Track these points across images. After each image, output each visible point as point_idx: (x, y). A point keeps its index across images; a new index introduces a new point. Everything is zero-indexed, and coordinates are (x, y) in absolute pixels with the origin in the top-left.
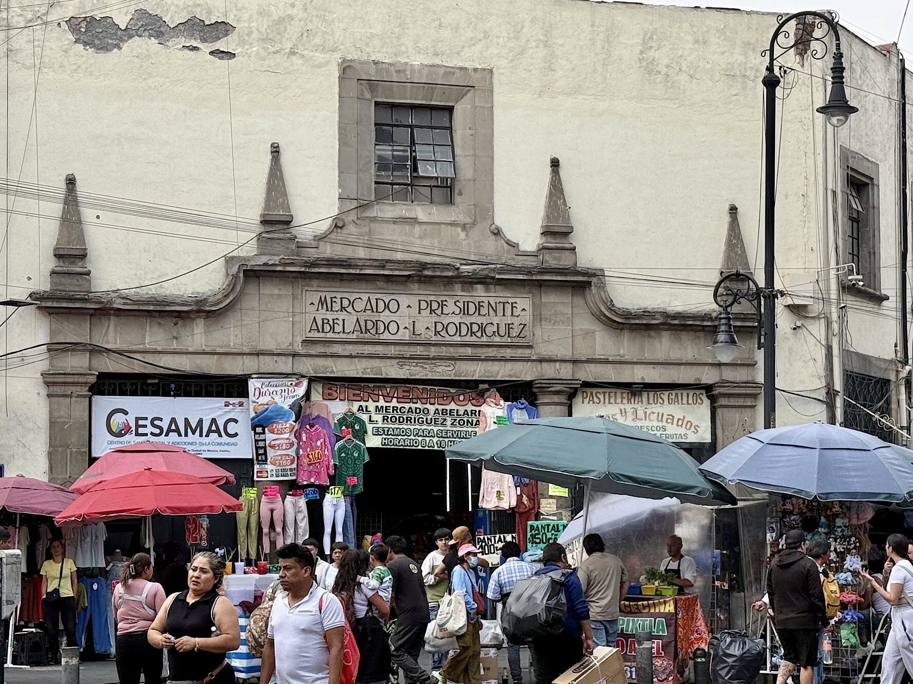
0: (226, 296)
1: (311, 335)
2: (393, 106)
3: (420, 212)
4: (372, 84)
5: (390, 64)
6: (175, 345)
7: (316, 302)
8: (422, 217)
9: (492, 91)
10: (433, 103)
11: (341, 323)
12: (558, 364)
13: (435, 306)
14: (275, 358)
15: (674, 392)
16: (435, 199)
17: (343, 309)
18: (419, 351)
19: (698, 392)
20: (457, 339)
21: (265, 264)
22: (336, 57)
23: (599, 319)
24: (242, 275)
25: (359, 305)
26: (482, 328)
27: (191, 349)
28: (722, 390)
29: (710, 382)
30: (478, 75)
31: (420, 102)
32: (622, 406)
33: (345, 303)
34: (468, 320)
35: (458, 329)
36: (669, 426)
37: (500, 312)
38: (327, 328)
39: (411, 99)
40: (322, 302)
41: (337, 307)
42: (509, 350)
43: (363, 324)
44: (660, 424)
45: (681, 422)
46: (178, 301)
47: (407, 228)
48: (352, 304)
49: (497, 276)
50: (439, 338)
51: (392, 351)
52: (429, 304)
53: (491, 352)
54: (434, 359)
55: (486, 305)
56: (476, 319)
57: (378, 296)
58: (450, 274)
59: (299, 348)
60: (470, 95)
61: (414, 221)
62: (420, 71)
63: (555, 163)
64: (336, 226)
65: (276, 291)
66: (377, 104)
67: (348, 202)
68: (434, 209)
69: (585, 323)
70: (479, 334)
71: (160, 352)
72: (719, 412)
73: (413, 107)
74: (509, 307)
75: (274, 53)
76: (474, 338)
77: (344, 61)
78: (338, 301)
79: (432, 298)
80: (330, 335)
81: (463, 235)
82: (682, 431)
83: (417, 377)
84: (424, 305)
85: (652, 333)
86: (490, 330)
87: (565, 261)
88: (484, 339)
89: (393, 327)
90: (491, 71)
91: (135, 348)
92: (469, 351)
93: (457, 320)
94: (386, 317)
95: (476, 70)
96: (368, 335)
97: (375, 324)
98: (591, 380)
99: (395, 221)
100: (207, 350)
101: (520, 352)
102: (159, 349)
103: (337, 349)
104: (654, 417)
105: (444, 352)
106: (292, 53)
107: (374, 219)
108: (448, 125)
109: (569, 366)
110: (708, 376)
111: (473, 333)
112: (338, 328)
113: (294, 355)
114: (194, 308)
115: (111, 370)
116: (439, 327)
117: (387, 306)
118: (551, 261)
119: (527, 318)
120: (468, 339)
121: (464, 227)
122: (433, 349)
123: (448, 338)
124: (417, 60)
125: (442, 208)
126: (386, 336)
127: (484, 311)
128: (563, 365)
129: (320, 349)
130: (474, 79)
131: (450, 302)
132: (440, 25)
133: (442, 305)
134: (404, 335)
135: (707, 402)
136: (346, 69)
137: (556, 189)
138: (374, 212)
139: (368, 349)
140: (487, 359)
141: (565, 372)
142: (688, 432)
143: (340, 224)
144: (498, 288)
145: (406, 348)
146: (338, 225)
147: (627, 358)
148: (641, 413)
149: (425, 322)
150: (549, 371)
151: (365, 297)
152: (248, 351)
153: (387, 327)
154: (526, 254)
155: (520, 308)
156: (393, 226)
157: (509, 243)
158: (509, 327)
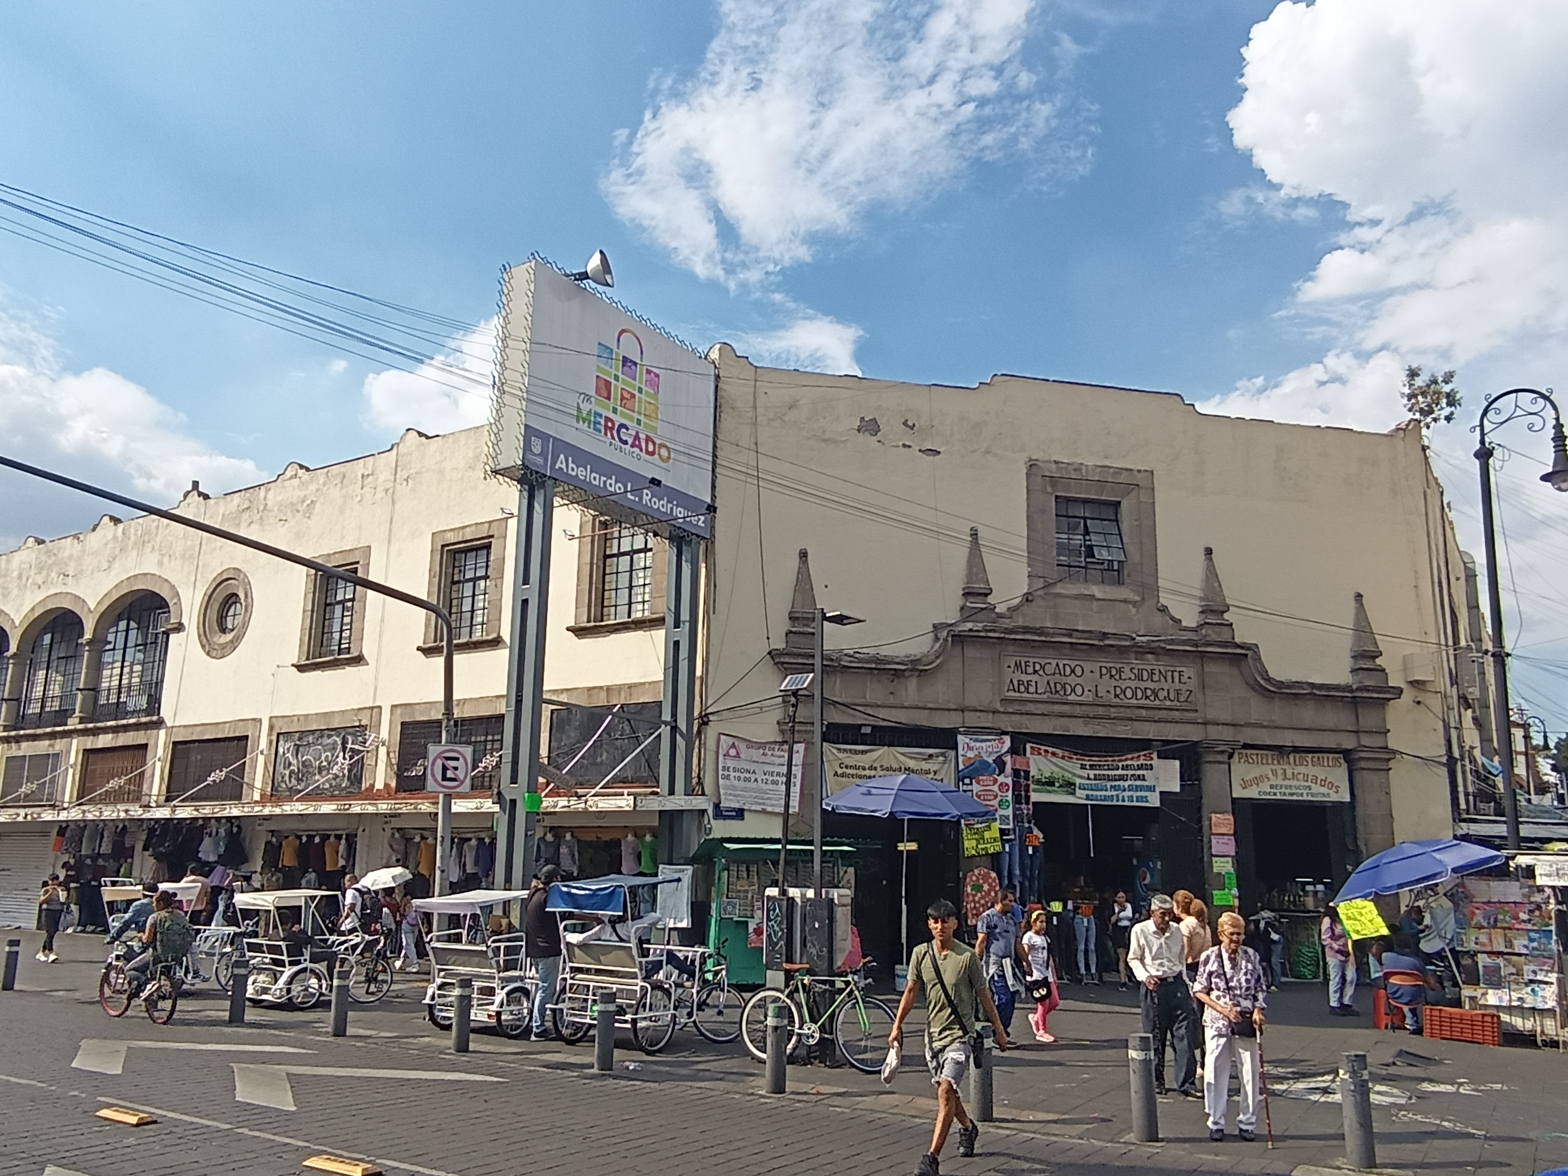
0: (937, 658)
1: (1009, 694)
2: (1069, 500)
3: (1096, 590)
4: (1053, 480)
5: (1068, 464)
6: (891, 700)
7: (1013, 665)
8: (1098, 595)
9: (1153, 489)
10: (1103, 498)
11: (1033, 684)
12: (1220, 727)
13: (1114, 672)
14: (978, 714)
15: (1316, 755)
16: (1105, 580)
17: (1035, 672)
18: (1101, 711)
19: (1337, 756)
20: (1134, 701)
21: (971, 630)
22: (1024, 457)
23: (1252, 688)
24: (950, 639)
25: (1049, 669)
26: (1155, 693)
27: (906, 704)
28: (1363, 755)
29: (1349, 747)
30: (1140, 475)
31: (1093, 497)
32: (1273, 767)
33: (1038, 667)
34: (1143, 685)
35: (1135, 694)
36: (1313, 785)
37: (1169, 679)
38: (1022, 689)
39: (1086, 493)
40: (1018, 665)
41: (1030, 670)
42: (1177, 713)
43: (1052, 685)
44: (1306, 784)
45: (1324, 783)
46: (897, 660)
47: (1087, 603)
48: (1043, 668)
49: (1168, 647)
50: (1117, 700)
51: (1078, 710)
52: (1109, 670)
53: (1163, 714)
54: (1114, 719)
55: (1157, 672)
56: (1149, 684)
57: (1065, 662)
58: (1128, 643)
59: (998, 706)
60: (1135, 492)
61: (1092, 597)
62: (1093, 470)
63: (1209, 552)
64: (1027, 600)
65: (978, 655)
66: (1057, 497)
67: (1035, 580)
68: (1108, 588)
69: (1240, 691)
70: (1152, 698)
71: (879, 706)
72: (1357, 775)
73: (1085, 501)
74: (1176, 675)
75: (973, 452)
76: (1148, 702)
77: (1030, 460)
78: (1031, 664)
79: (1111, 665)
80: (1025, 695)
81: (1134, 610)
82: (1324, 790)
83: (1100, 735)
84: (1104, 671)
85: (1298, 702)
86: (1162, 694)
87: (1225, 636)
88: (1157, 702)
89: (1079, 690)
90: (1152, 472)
91: (858, 701)
92: (1144, 712)
93: (1133, 684)
94: (1072, 680)
95: (1139, 471)
96: (1057, 696)
97: (1064, 687)
98: (1249, 742)
99: (1076, 597)
100: (920, 705)
101: (1188, 715)
102: (879, 703)
103: (1031, 707)
104: (1301, 777)
105: (1124, 713)
106: (988, 452)
107: (1059, 595)
108: (1114, 518)
109: (1230, 729)
110: (1349, 743)
111: (1147, 697)
112: (1032, 689)
113: (995, 712)
114: (910, 667)
115: (838, 721)
116: (1118, 691)
117: (1073, 671)
118: (1213, 635)
119: (1192, 685)
120: (1143, 702)
121: (1134, 603)
122: (1112, 710)
123: (1126, 701)
124: (1091, 462)
125: (1114, 588)
126: (1072, 697)
127: (1156, 678)
128: (1225, 727)
129: (1017, 707)
130: (1139, 479)
131: (1127, 669)
132: (1108, 434)
133: (1120, 671)
134: (1088, 696)
135: (1345, 765)
136: (1032, 466)
137: (1211, 573)
138: (1059, 589)
139: (1057, 708)
140: (1159, 721)
141: (1227, 734)
142: (1331, 792)
143: (1030, 598)
144: (1166, 658)
145: (1090, 708)
146: (1028, 598)
147: (1278, 724)
148: (1289, 772)
149: (1106, 685)
150: (1214, 733)
151: (1054, 662)
152: (954, 707)
153: (1073, 690)
154: (1186, 629)
155: (1186, 675)
156: (1073, 601)
157: (1173, 619)
158: (1178, 692)
